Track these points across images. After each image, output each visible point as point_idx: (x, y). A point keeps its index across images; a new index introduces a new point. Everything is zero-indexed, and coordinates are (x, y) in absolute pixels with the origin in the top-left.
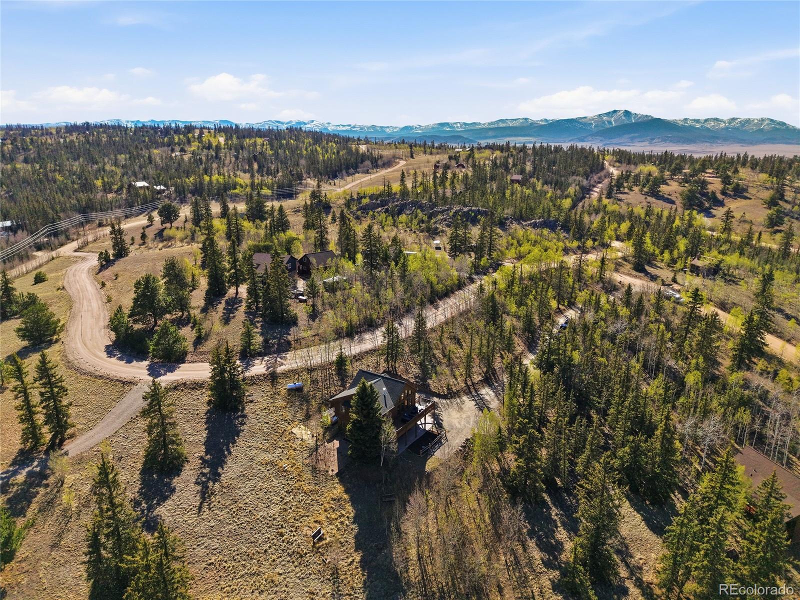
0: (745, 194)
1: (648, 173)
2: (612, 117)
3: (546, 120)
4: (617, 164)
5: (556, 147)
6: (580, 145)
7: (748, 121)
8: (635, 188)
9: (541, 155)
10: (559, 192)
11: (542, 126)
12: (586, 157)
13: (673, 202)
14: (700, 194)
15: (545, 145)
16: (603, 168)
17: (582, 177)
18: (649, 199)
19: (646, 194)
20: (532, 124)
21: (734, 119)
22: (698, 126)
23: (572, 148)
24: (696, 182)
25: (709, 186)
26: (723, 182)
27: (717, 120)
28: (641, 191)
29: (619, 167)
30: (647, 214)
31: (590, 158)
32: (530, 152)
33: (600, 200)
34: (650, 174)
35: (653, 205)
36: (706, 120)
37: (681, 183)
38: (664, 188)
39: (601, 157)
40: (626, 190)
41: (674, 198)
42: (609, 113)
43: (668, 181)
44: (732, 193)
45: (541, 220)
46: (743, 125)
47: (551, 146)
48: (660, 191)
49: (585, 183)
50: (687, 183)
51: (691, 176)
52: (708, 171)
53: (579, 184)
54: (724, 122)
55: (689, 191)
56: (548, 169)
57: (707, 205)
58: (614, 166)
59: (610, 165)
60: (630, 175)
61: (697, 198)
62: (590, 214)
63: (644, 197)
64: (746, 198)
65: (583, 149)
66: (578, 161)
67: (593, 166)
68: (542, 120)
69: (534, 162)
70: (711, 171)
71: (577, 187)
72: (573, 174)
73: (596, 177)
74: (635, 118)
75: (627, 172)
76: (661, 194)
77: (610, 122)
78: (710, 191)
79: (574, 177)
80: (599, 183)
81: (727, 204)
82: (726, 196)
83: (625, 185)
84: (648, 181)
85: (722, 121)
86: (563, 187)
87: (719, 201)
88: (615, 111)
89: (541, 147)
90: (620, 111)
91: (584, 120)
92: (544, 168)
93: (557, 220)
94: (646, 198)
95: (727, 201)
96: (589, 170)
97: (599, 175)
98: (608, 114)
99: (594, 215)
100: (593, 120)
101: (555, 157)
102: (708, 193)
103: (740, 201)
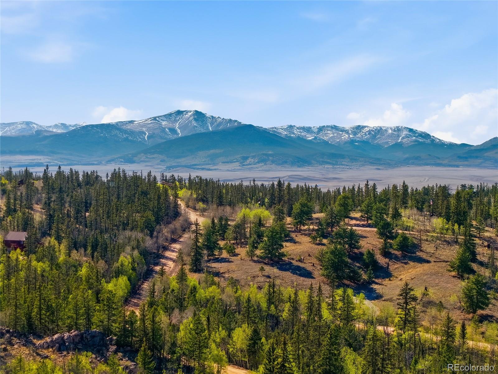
0: (419, 254)
1: (257, 220)
2: (176, 121)
3: (63, 125)
4: (201, 205)
5: (86, 175)
6: (130, 169)
7: (379, 131)
8: (238, 250)
9: (61, 191)
10: (102, 264)
11: (57, 136)
12: (145, 193)
13: (308, 275)
14: (350, 257)
15: (66, 170)
16: (177, 214)
17: (142, 231)
18: (268, 269)
19: (261, 260)
20: (39, 132)
21: (359, 128)
22: (310, 138)
23: (115, 175)
24: (339, 235)
25: (362, 243)
26: (382, 234)
27: (335, 128)
28: (251, 254)
29: (204, 210)
30: (270, 302)
31: (152, 195)
32: (39, 184)
33: (182, 277)
34: (260, 223)
35: (278, 282)
36: (321, 129)
37: (314, 238)
38: (288, 248)
39: (170, 192)
40: (225, 255)
41: (309, 267)
42: (170, 115)
43: (293, 235)
44: (398, 253)
45: (74, 333)
46: (374, 137)
47: (77, 173)
48: (283, 255)
49: (149, 243)
50: (325, 237)
51: (328, 224)
52: (353, 215)
53: (138, 247)
54: (347, 132)
55: (333, 252)
56: (76, 218)
57: (365, 277)
58: (195, 209)
59: (188, 206)
60: (227, 225)
61: (346, 265)
62: (169, 311)
63: (259, 266)
64: (421, 261)
65: (136, 179)
66: (130, 201)
67: (160, 209)
68: (56, 126)
69: (47, 205)
70: (358, 215)
71: (136, 253)
72: (125, 226)
73: (166, 231)
74: (212, 124)
75: (221, 219)
76: (285, 259)
77: (173, 131)
78: (364, 250)
79: (128, 233)
80: (174, 241)
81: (395, 274)
82: (391, 259)
83: (222, 243)
84: (260, 236)
85: (343, 130)
86: (109, 254)
87: (382, 267)
88: (179, 113)
89: (60, 173)
90: (187, 112)
91: (129, 127)
92: (69, 216)
93: (107, 331)
94: (262, 269)
95: (394, 267)
96: (153, 219)
97: (171, 226)
98: (168, 116)
99: (176, 311)
100: (144, 125)
101: (88, 195)
102: (362, 254)
103: (414, 267)
